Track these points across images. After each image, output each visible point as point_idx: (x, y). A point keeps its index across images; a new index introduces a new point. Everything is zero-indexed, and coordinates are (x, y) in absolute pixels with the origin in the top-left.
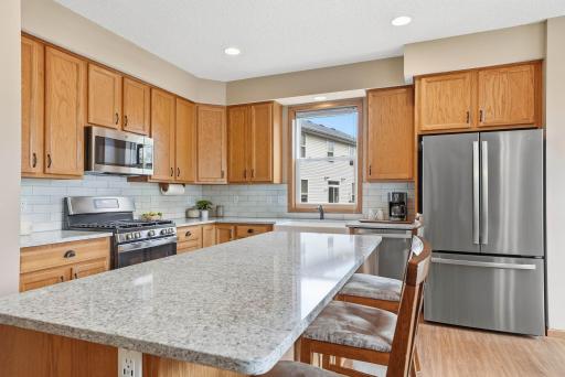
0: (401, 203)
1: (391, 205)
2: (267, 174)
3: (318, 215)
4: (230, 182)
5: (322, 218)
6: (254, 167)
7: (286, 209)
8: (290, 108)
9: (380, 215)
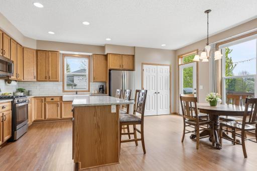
0: (103, 88)
1: (100, 89)
2: (56, 78)
3: (75, 93)
4: (38, 81)
5: (77, 94)
6: (50, 75)
7: (62, 91)
8: (63, 54)
9: (96, 92)
